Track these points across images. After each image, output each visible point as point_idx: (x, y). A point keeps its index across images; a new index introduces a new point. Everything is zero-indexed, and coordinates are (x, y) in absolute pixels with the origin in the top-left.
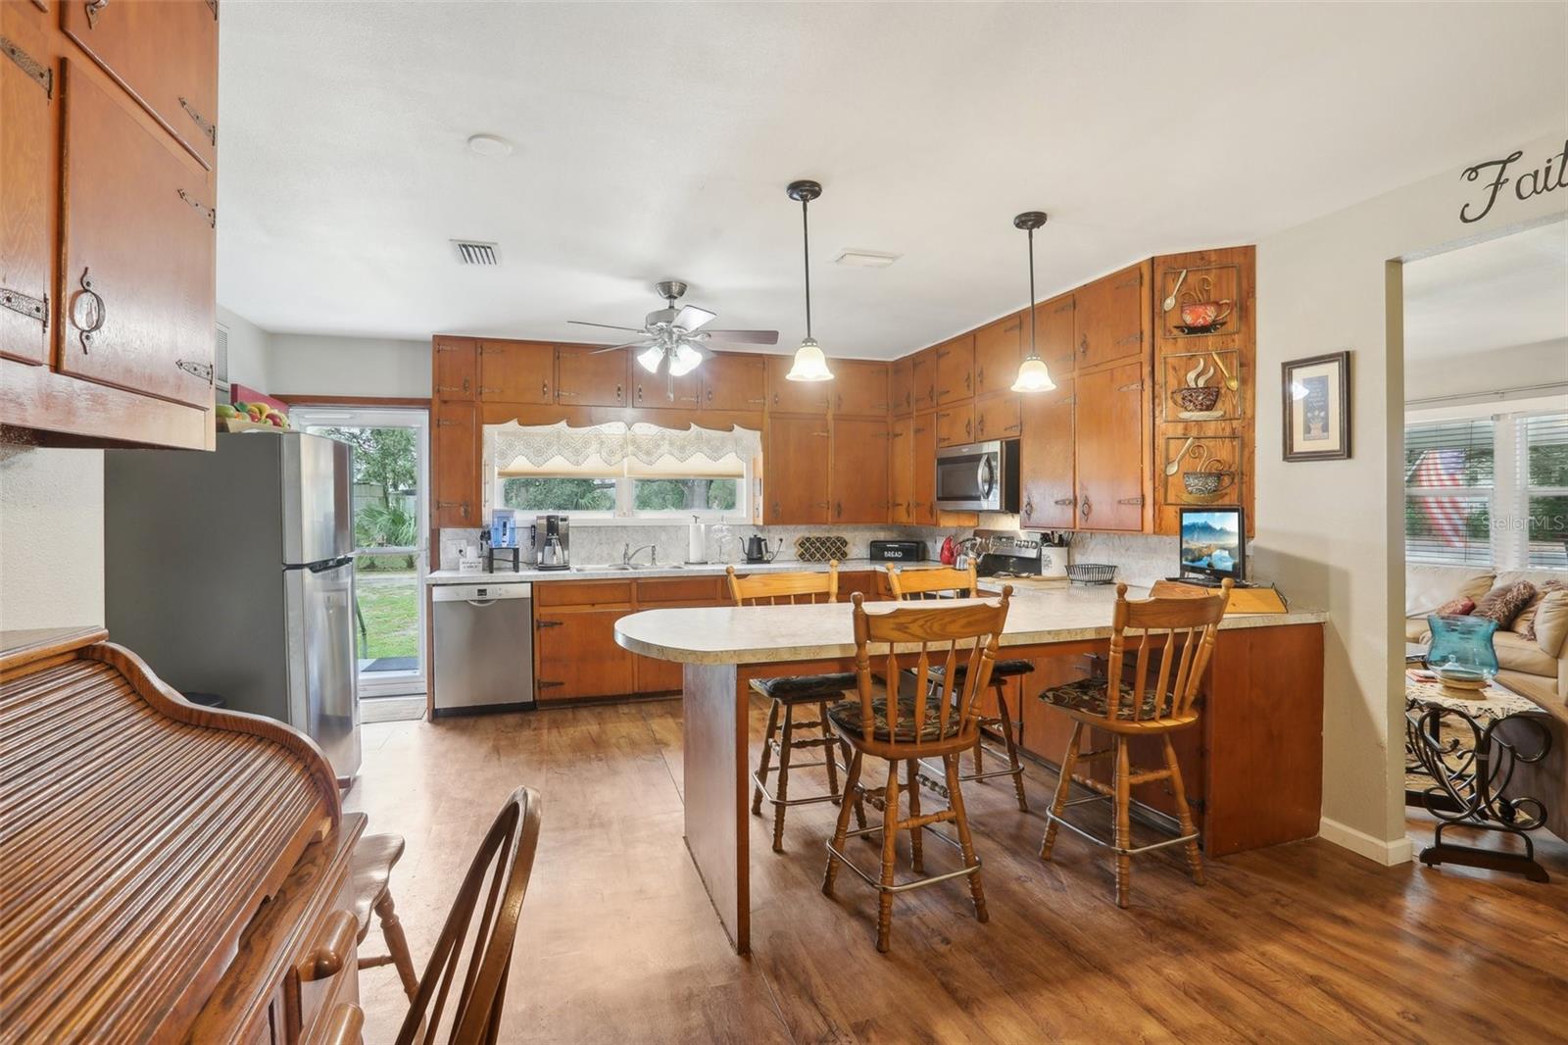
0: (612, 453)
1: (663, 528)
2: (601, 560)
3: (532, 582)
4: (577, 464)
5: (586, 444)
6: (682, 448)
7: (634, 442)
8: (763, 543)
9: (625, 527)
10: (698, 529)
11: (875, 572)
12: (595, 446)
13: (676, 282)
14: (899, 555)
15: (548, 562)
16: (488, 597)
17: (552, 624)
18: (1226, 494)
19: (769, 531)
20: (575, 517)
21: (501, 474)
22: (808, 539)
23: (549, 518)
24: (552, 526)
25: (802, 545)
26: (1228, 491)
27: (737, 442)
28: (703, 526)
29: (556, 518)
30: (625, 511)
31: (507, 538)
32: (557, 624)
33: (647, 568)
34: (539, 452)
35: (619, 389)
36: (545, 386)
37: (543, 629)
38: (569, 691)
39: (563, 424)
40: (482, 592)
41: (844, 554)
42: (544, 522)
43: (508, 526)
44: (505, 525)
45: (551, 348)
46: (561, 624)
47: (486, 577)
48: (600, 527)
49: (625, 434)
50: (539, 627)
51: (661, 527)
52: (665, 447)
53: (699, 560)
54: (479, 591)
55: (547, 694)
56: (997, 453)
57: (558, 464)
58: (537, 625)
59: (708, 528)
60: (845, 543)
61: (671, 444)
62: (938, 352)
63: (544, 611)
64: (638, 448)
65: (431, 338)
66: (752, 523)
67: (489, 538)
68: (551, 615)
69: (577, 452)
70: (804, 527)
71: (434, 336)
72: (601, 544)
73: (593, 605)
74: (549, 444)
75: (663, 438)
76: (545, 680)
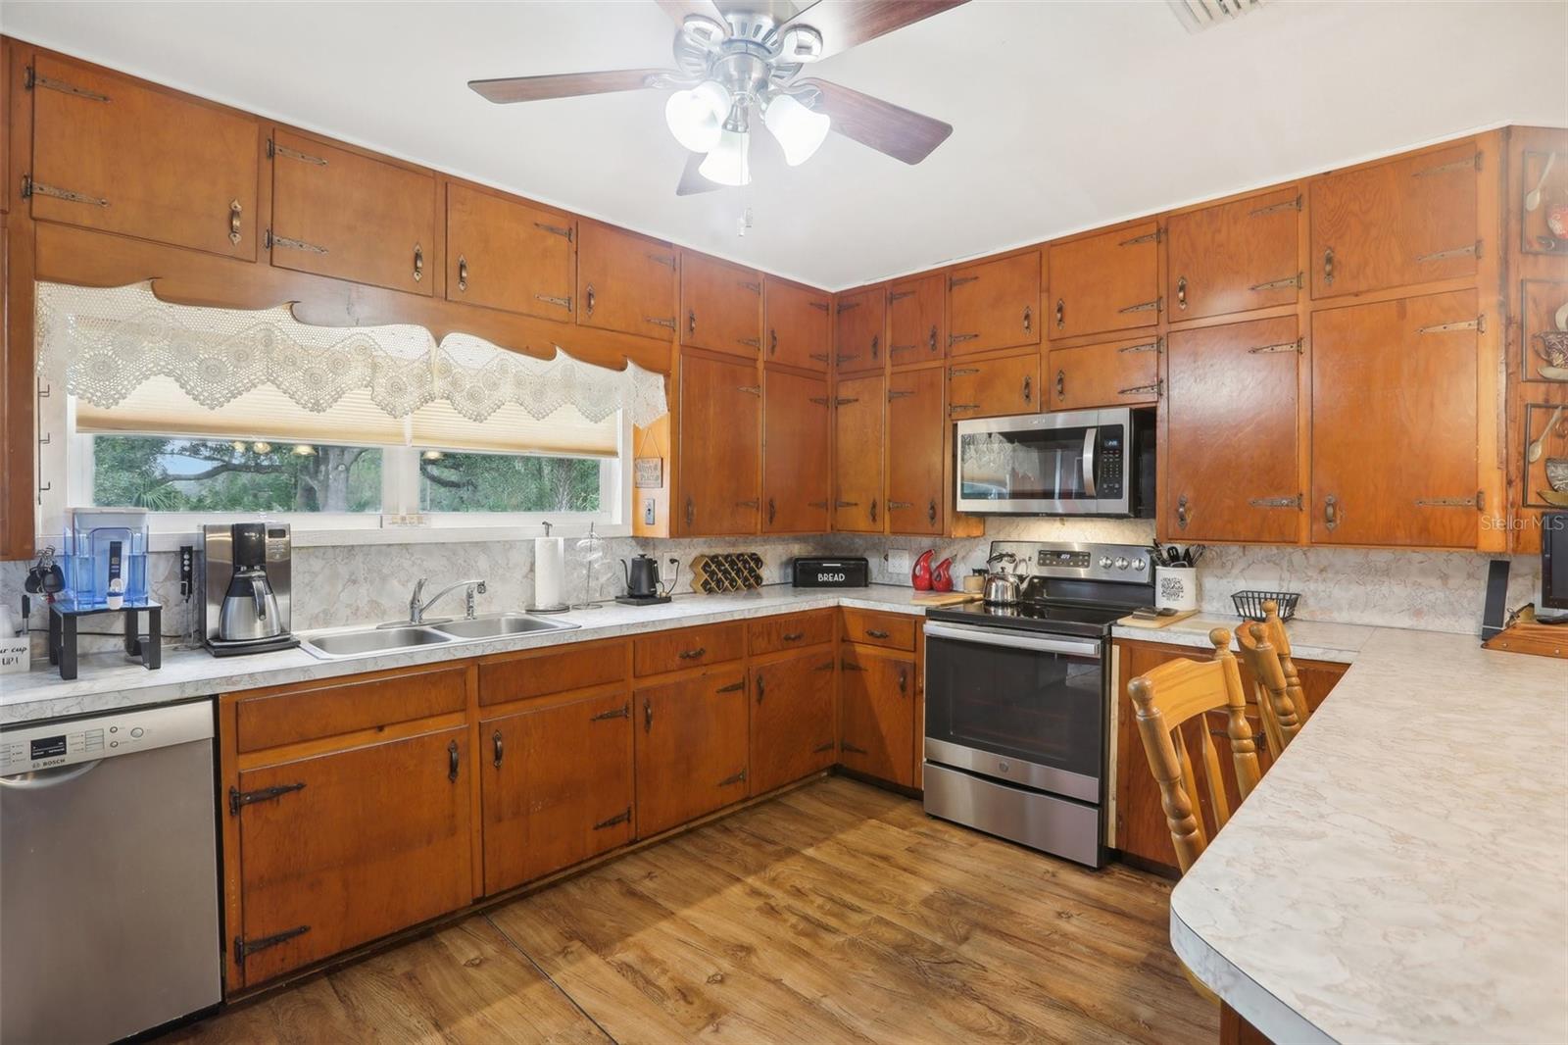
0: (397, 389)
1: (482, 546)
2: (356, 615)
3: (215, 698)
5: (337, 365)
11: (839, 608)
12: (358, 371)
14: (840, 578)
15: (238, 633)
16: (69, 758)
17: (274, 794)
20: (303, 526)
21: (85, 422)
22: (714, 558)
23: (238, 531)
24: (247, 548)
28: (561, 541)
29: (261, 528)
31: (121, 584)
32: (288, 789)
34: (211, 372)
35: (417, 256)
36: (234, 214)
37: (247, 811)
38: (321, 942)
40: (44, 748)
41: (758, 579)
42: (227, 537)
43: (126, 551)
44: (115, 550)
45: (255, 127)
46: (300, 787)
47: (52, 694)
50: (236, 808)
54: (35, 744)
55: (259, 968)
56: (1121, 427)
58: (230, 802)
59: (570, 543)
60: (758, 561)
62: (950, 279)
63: (248, 764)
66: (631, 535)
67: (60, 584)
68: (273, 771)
70: (701, 540)
72: (354, 582)
73: (381, 728)
76: (256, 933)
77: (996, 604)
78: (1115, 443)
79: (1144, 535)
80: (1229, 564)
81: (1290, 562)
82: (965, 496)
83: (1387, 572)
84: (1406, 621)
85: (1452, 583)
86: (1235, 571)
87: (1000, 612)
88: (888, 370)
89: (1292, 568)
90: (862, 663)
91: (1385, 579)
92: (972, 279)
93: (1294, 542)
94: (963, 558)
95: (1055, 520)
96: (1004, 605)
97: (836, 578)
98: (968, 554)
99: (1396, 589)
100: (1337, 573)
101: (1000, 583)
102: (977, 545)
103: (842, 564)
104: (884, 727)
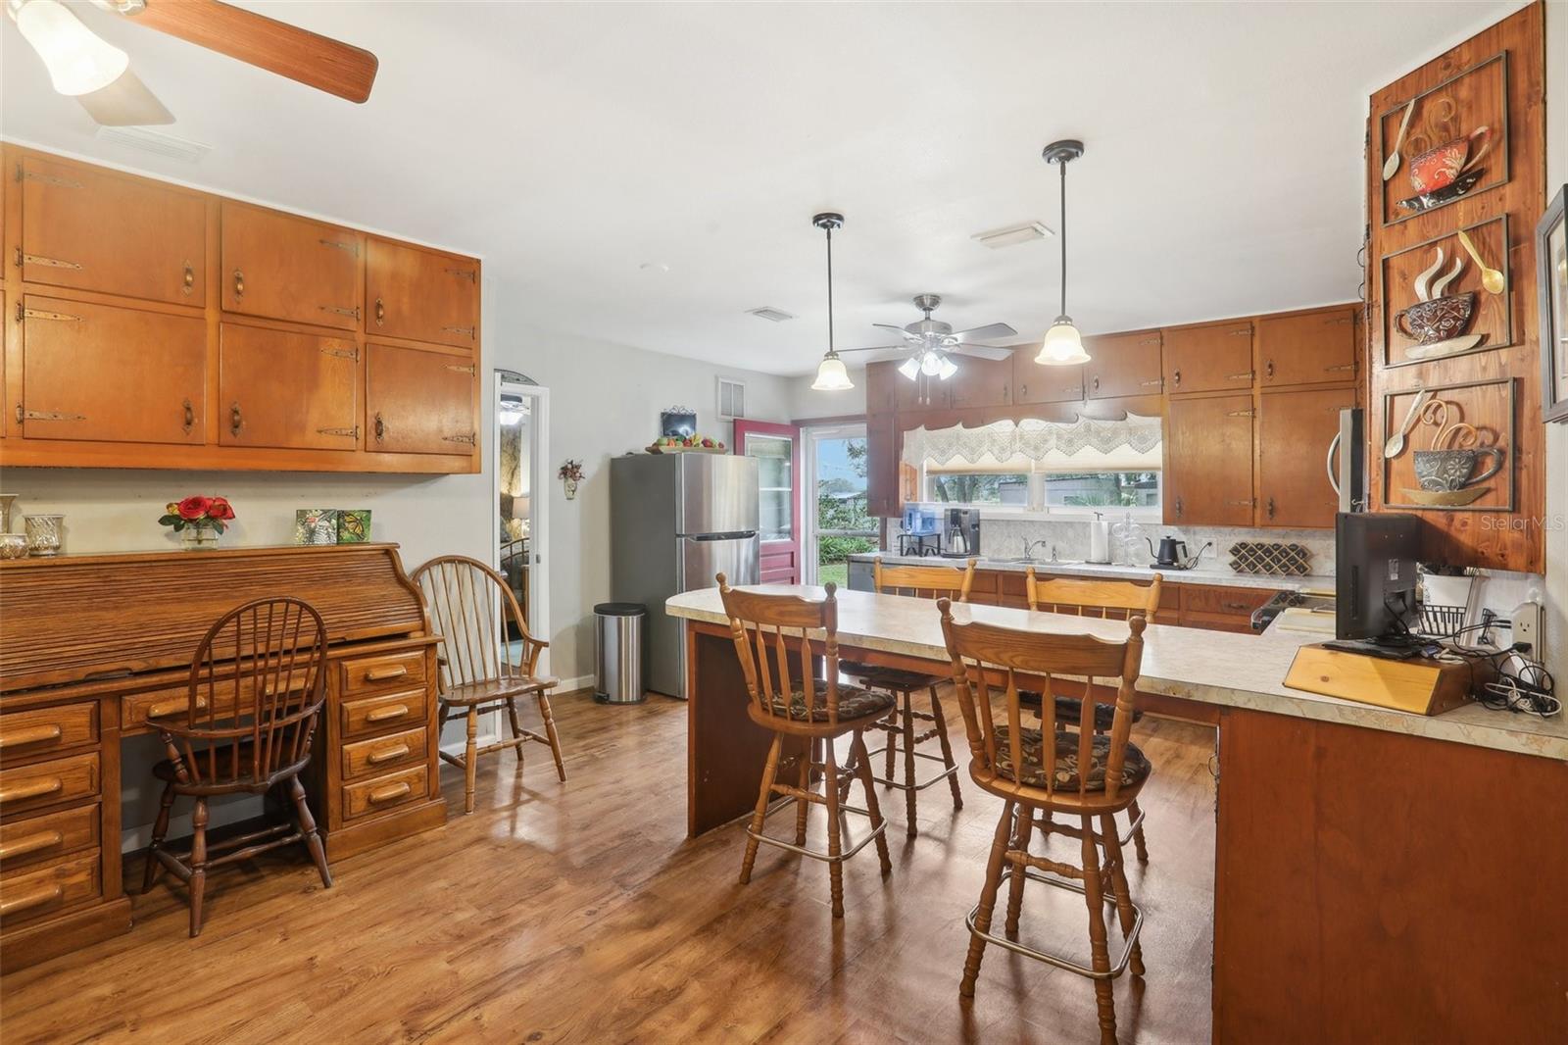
0: (1003, 450)
1: (1070, 524)
4: (973, 461)
6: (1070, 442)
7: (1022, 437)
8: (1179, 548)
9: (1032, 522)
10: (1099, 526)
13: (927, 295)
18: (1488, 491)
19: (1195, 533)
25: (1235, 551)
26: (1491, 484)
27: (1131, 431)
30: (1035, 506)
33: (1049, 564)
39: (960, 426)
48: (1008, 521)
49: (1013, 431)
51: (1067, 523)
52: (1053, 441)
53: (1099, 561)
57: (958, 462)
61: (1059, 437)
64: (1027, 444)
65: (865, 366)
69: (973, 451)
71: (868, 364)
74: (950, 445)
75: (1050, 433)
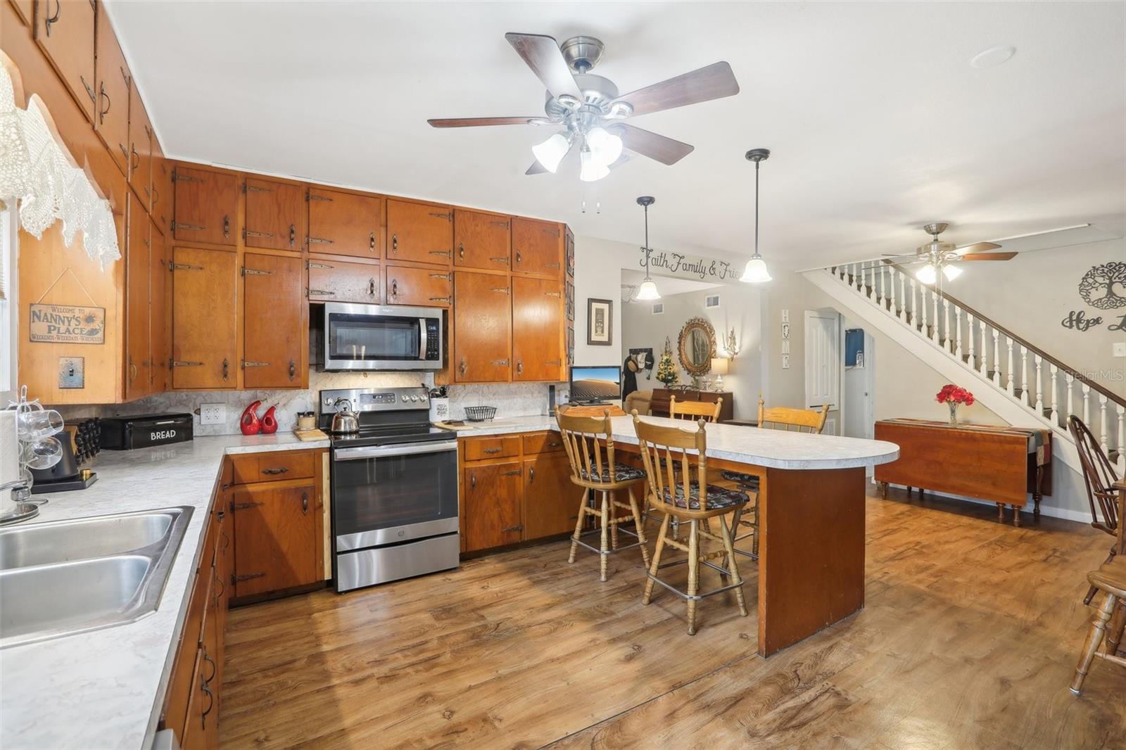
77: (345, 433)
78: (434, 328)
79: (415, 381)
80: (457, 395)
81: (483, 392)
82: (332, 358)
83: (516, 393)
84: (521, 414)
85: (535, 395)
86: (460, 398)
87: (348, 438)
88: (241, 248)
89: (483, 395)
90: (257, 500)
91: (515, 396)
92: (328, 199)
93: (507, 381)
94: (284, 405)
95: (360, 374)
96: (351, 433)
97: (168, 435)
98: (288, 402)
99: (519, 400)
100: (499, 395)
101: (347, 418)
102: (297, 395)
103: (175, 421)
104: (284, 547)
